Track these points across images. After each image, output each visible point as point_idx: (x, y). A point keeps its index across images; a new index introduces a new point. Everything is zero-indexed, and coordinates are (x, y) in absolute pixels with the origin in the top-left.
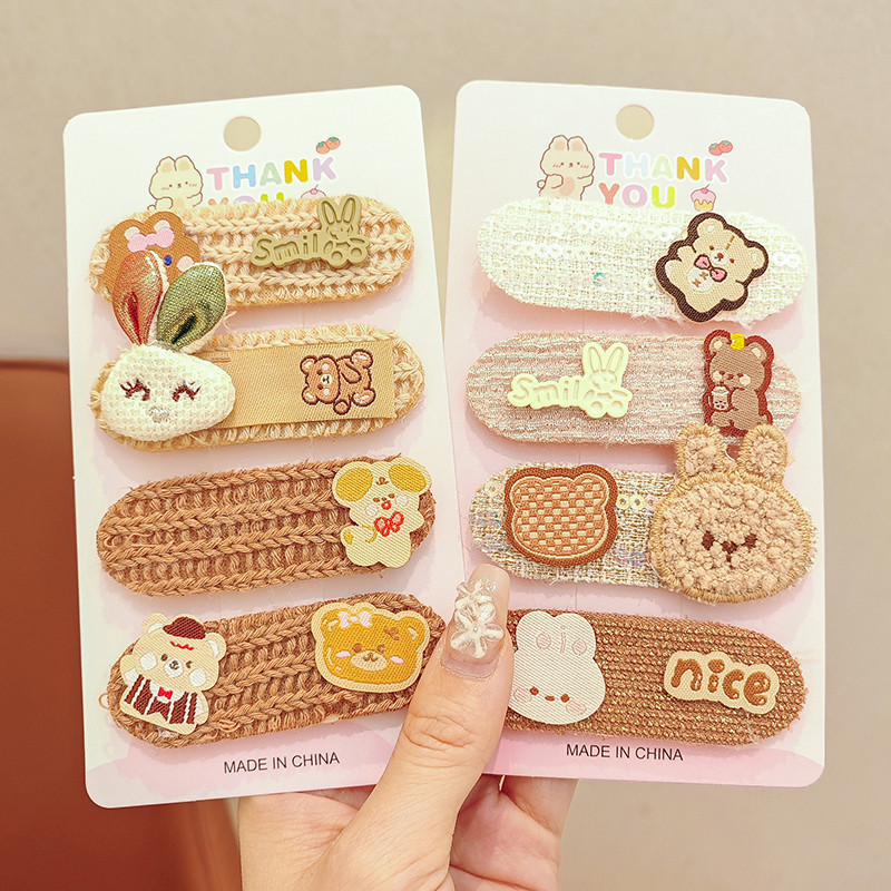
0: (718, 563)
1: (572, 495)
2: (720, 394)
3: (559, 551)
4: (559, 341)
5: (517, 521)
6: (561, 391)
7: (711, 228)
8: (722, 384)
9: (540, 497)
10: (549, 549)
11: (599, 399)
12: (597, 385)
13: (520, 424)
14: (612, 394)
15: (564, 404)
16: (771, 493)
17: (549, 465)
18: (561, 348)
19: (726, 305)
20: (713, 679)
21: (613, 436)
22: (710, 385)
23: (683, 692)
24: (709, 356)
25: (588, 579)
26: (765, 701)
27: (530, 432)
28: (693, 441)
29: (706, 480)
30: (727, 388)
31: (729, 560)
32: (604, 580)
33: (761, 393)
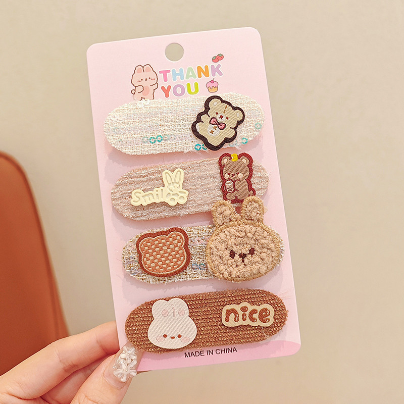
0: (238, 264)
1: (168, 243)
2: (229, 184)
3: (165, 270)
4: (151, 171)
5: (144, 260)
6: (155, 196)
7: (215, 103)
8: (229, 179)
9: (153, 247)
10: (161, 270)
11: (173, 197)
12: (171, 190)
13: (139, 213)
14: (179, 193)
15: (158, 201)
16: (258, 228)
17: (155, 231)
18: (153, 174)
19: (227, 140)
20: (243, 315)
21: (182, 212)
22: (224, 180)
23: (232, 323)
24: (222, 167)
25: (181, 280)
26: (269, 320)
27: (144, 216)
28: (219, 209)
29: (227, 227)
30: (232, 181)
31: (243, 261)
32: (189, 279)
33: (248, 180)
